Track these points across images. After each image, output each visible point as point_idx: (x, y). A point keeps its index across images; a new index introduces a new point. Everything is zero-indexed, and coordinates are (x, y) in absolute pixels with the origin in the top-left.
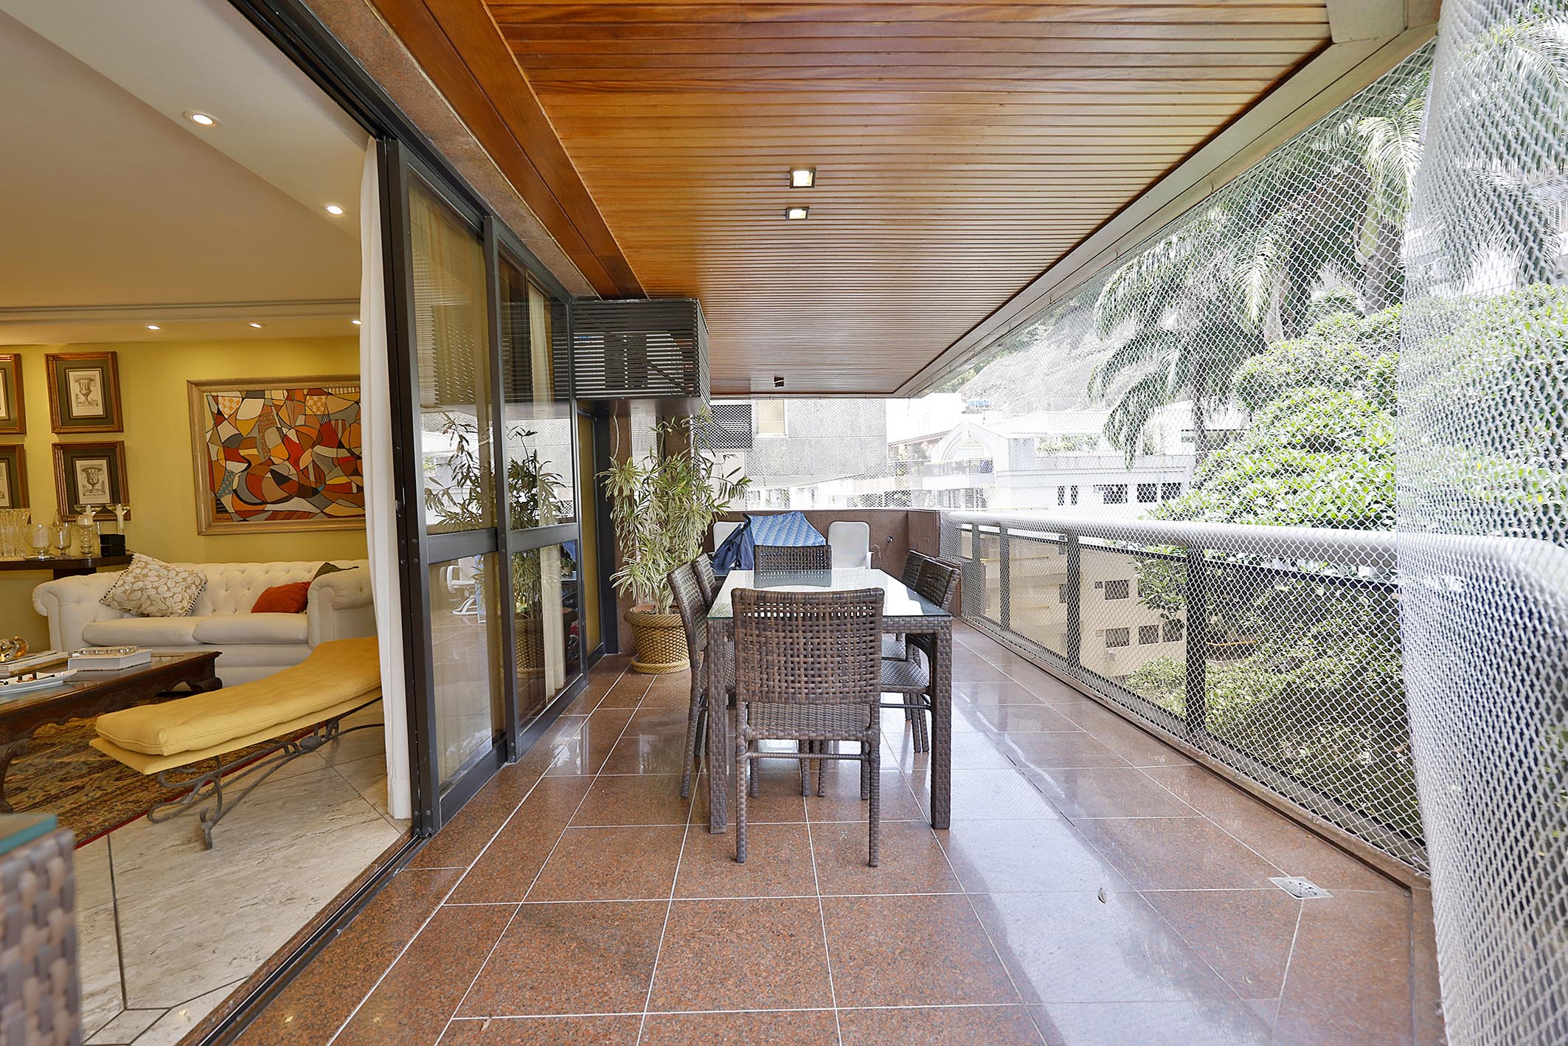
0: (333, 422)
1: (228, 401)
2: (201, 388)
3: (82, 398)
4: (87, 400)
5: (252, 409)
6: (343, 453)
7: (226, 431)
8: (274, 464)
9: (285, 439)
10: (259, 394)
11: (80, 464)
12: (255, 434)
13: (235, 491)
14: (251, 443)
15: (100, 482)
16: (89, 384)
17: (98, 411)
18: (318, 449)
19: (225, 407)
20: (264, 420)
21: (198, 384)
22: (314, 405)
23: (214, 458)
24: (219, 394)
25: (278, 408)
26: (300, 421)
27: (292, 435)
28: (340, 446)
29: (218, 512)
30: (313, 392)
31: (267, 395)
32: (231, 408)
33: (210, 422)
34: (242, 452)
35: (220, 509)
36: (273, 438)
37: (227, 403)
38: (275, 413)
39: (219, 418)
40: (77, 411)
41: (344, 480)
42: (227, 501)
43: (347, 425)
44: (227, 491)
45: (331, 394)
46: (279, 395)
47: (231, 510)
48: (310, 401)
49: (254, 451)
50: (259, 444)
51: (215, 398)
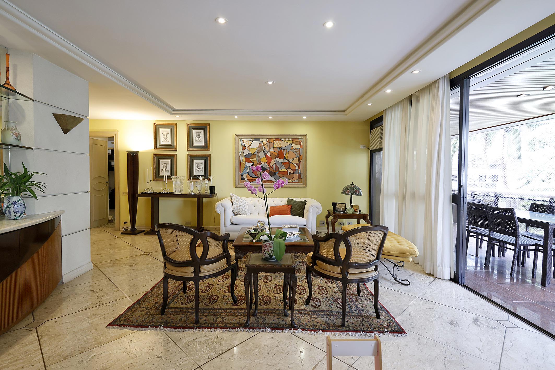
0: (283, 150)
1: (248, 142)
2: (238, 137)
3: (197, 139)
4: (198, 140)
5: (256, 145)
6: (286, 161)
7: (246, 152)
8: (262, 164)
9: (266, 155)
10: (258, 140)
11: (195, 162)
12: (256, 153)
13: (248, 173)
14: (254, 156)
15: (202, 168)
16: (200, 134)
17: (202, 143)
18: (277, 159)
19: (246, 144)
20: (259, 149)
21: (237, 136)
22: (277, 144)
23: (241, 161)
24: (245, 139)
25: (265, 145)
26: (272, 149)
27: (268, 154)
28: (285, 158)
29: (241, 180)
30: (277, 140)
31: (261, 140)
32: (248, 144)
33: (241, 149)
34: (251, 160)
35: (243, 179)
36: (262, 155)
37: (247, 143)
38: (263, 146)
39: (244, 147)
40: (195, 143)
41: (285, 170)
42: (245, 176)
43: (288, 151)
44: (245, 173)
45: (283, 141)
46: (265, 140)
47: (246, 179)
48: (275, 143)
49: (255, 159)
50: (257, 157)
51: (243, 141)
